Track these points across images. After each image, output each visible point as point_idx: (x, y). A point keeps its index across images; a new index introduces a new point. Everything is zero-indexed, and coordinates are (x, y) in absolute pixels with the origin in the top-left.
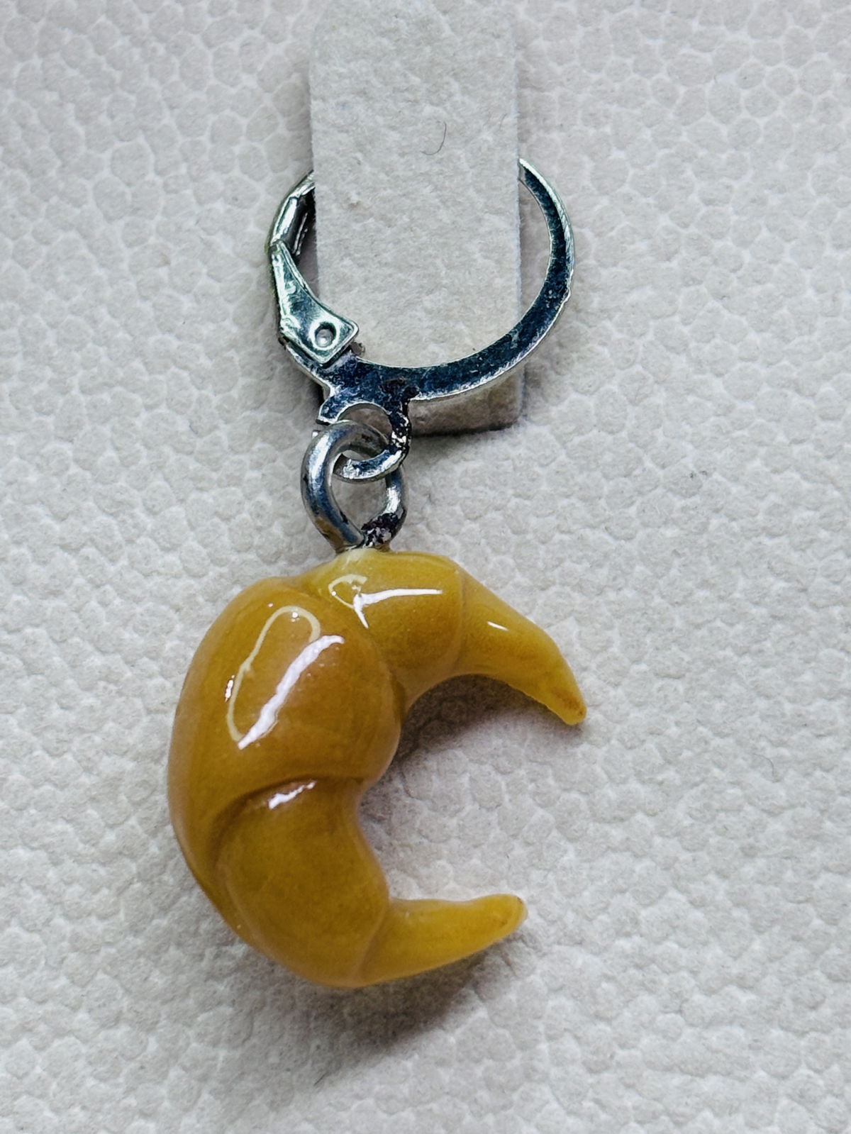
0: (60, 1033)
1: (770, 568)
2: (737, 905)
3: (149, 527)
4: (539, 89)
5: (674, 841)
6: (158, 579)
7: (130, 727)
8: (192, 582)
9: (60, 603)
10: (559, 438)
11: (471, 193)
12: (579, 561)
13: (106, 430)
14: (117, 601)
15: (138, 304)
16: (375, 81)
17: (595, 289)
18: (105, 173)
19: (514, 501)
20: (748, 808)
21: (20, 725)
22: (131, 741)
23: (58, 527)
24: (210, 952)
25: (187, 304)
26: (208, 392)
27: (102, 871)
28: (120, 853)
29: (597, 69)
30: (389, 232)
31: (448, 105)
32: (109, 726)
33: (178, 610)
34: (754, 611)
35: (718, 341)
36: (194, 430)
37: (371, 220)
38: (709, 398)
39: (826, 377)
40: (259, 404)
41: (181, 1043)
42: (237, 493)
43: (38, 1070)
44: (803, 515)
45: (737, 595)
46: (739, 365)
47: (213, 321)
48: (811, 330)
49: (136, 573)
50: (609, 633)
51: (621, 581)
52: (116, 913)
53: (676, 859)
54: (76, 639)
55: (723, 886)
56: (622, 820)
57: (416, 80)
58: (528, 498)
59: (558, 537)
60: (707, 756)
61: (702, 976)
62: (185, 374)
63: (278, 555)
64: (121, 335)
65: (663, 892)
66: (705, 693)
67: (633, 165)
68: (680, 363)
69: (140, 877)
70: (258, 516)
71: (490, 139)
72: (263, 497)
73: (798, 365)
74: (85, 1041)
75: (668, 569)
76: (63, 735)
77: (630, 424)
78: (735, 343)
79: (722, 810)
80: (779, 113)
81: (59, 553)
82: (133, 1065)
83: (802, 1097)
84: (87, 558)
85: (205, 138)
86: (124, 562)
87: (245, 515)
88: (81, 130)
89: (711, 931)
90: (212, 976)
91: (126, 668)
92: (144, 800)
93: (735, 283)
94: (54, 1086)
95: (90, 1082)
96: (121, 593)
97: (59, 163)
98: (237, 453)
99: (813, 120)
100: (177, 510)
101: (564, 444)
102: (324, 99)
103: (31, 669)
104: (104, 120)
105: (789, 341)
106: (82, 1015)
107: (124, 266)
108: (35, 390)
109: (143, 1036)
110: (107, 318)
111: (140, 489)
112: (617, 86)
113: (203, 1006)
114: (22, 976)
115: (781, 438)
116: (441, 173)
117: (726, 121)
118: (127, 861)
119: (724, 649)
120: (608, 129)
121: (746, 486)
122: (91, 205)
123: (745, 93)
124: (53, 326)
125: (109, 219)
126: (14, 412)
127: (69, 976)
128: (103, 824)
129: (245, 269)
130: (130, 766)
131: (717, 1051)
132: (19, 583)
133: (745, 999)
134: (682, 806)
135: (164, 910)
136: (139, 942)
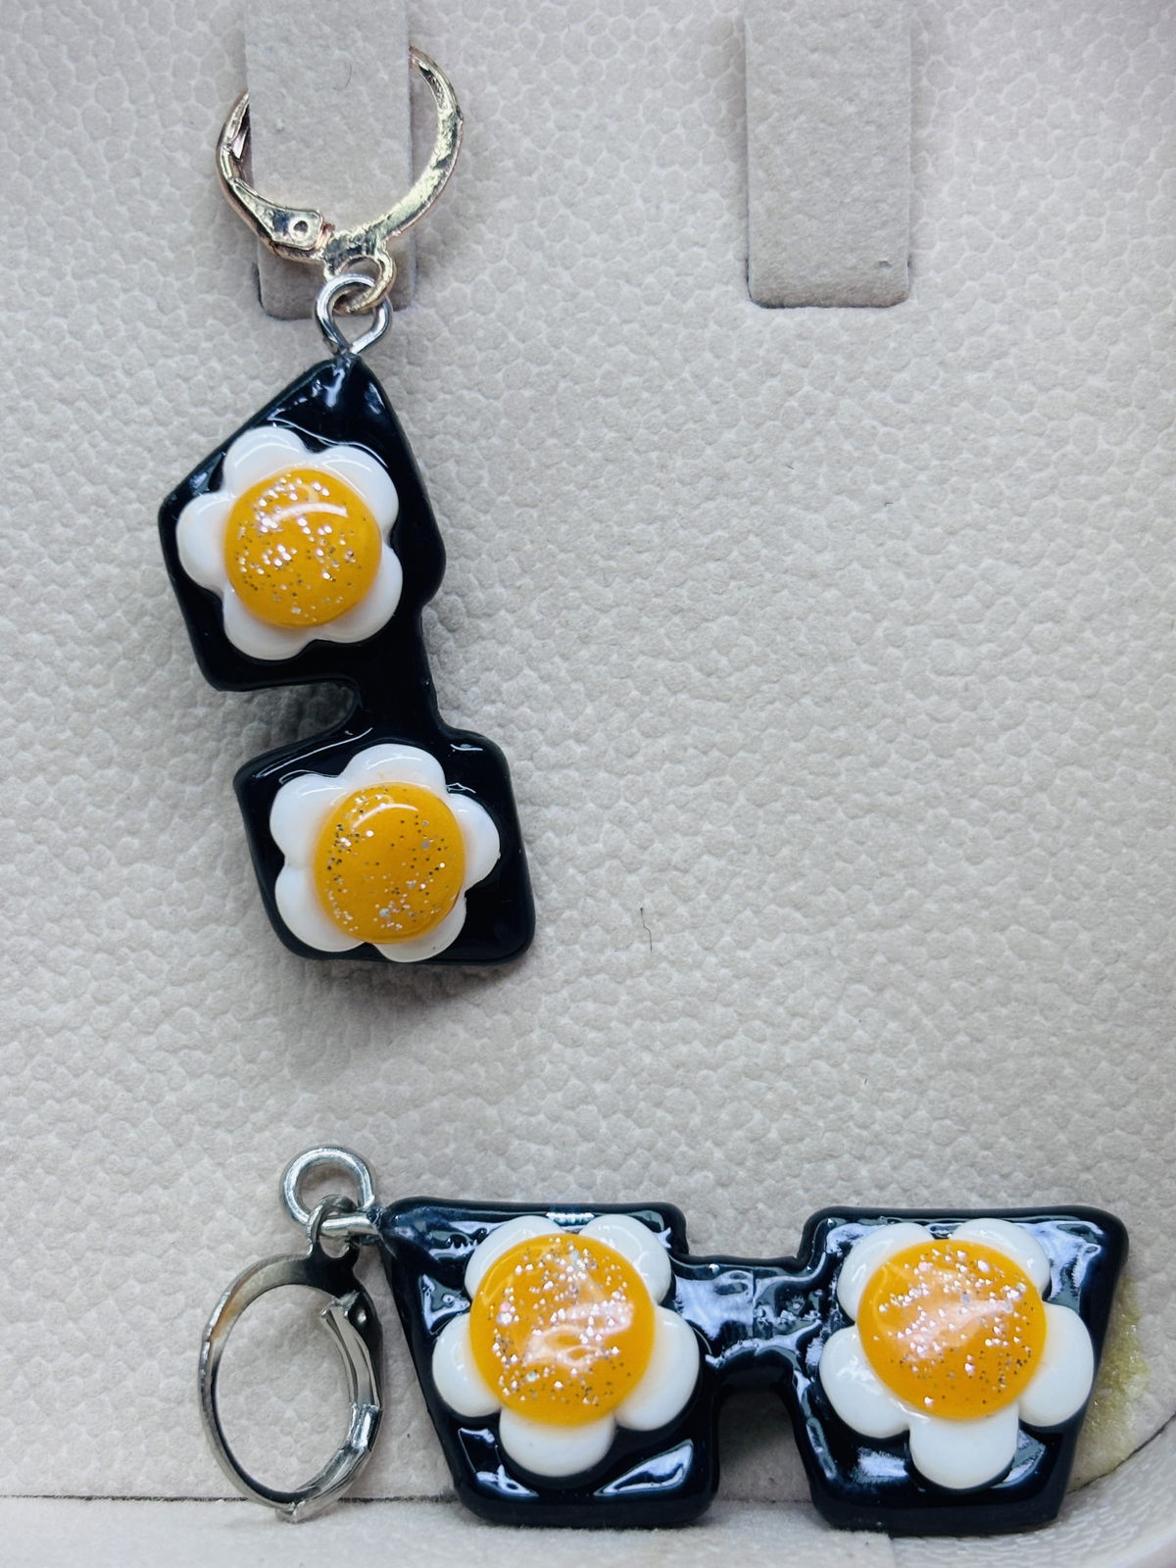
0: (66, 772)
1: (604, 421)
2: (575, 680)
3: (127, 385)
4: (431, 35)
5: (529, 632)
7: (115, 541)
8: (161, 429)
9: (61, 444)
10: (443, 318)
11: (371, 120)
12: (458, 415)
13: (93, 308)
14: (104, 444)
15: (118, 207)
16: (295, 30)
17: (472, 198)
18: (91, 102)
19: (408, 367)
20: (584, 607)
21: (32, 540)
22: (116, 551)
23: (57, 385)
24: (178, 712)
25: (154, 207)
27: (96, 650)
29: (476, 19)
30: (307, 152)
31: (353, 50)
32: (99, 540)
33: (150, 451)
34: (592, 455)
35: (567, 240)
36: (161, 309)
37: (293, 143)
38: (559, 287)
39: (650, 271)
40: (211, 289)
41: (157, 780)
42: (195, 360)
43: (51, 799)
44: (629, 380)
45: (579, 443)
46: (583, 260)
48: (639, 232)
49: (117, 422)
50: (481, 472)
51: (490, 431)
52: (106, 683)
53: (530, 646)
54: (73, 473)
55: (566, 665)
56: (489, 616)
57: (327, 29)
58: (419, 365)
59: (442, 396)
60: (554, 567)
61: (548, 733)
62: (153, 264)
63: (226, 408)
64: (104, 232)
65: (520, 670)
66: (553, 519)
67: (504, 98)
68: (537, 258)
69: (125, 655)
70: (211, 378)
71: (386, 77)
72: (215, 364)
73: (628, 260)
74: (85, 779)
75: (526, 421)
76: (65, 547)
77: (498, 306)
78: (580, 242)
79: (566, 608)
80: (618, 55)
81: (59, 405)
82: (121, 796)
83: (620, 822)
84: (80, 409)
85: (168, 73)
86: (108, 413)
87: (200, 377)
88: (72, 66)
89: (555, 699)
90: (182, 730)
91: (111, 495)
92: (127, 597)
93: (581, 194)
94: (63, 812)
95: (90, 809)
96: (107, 438)
97: (55, 93)
98: (194, 327)
99: (644, 62)
100: (148, 372)
101: (446, 323)
102: (255, 45)
103: (38, 495)
104: (90, 58)
105: (620, 241)
106: (83, 759)
107: (106, 177)
108: (38, 276)
109: (129, 775)
110: (93, 219)
111: (119, 356)
112: (492, 33)
113: (174, 753)
114: (37, 729)
115: (614, 319)
116: (348, 104)
117: (576, 63)
118: (115, 643)
119: (567, 484)
120: (484, 69)
121: (587, 357)
122: (80, 127)
123: (592, 40)
124: (51, 225)
125: (95, 139)
126: (20, 292)
127: (73, 729)
129: (199, 180)
130: (114, 570)
131: (558, 788)
132: (28, 428)
133: (579, 750)
134: (535, 604)
135: (143, 681)
136: (125, 704)
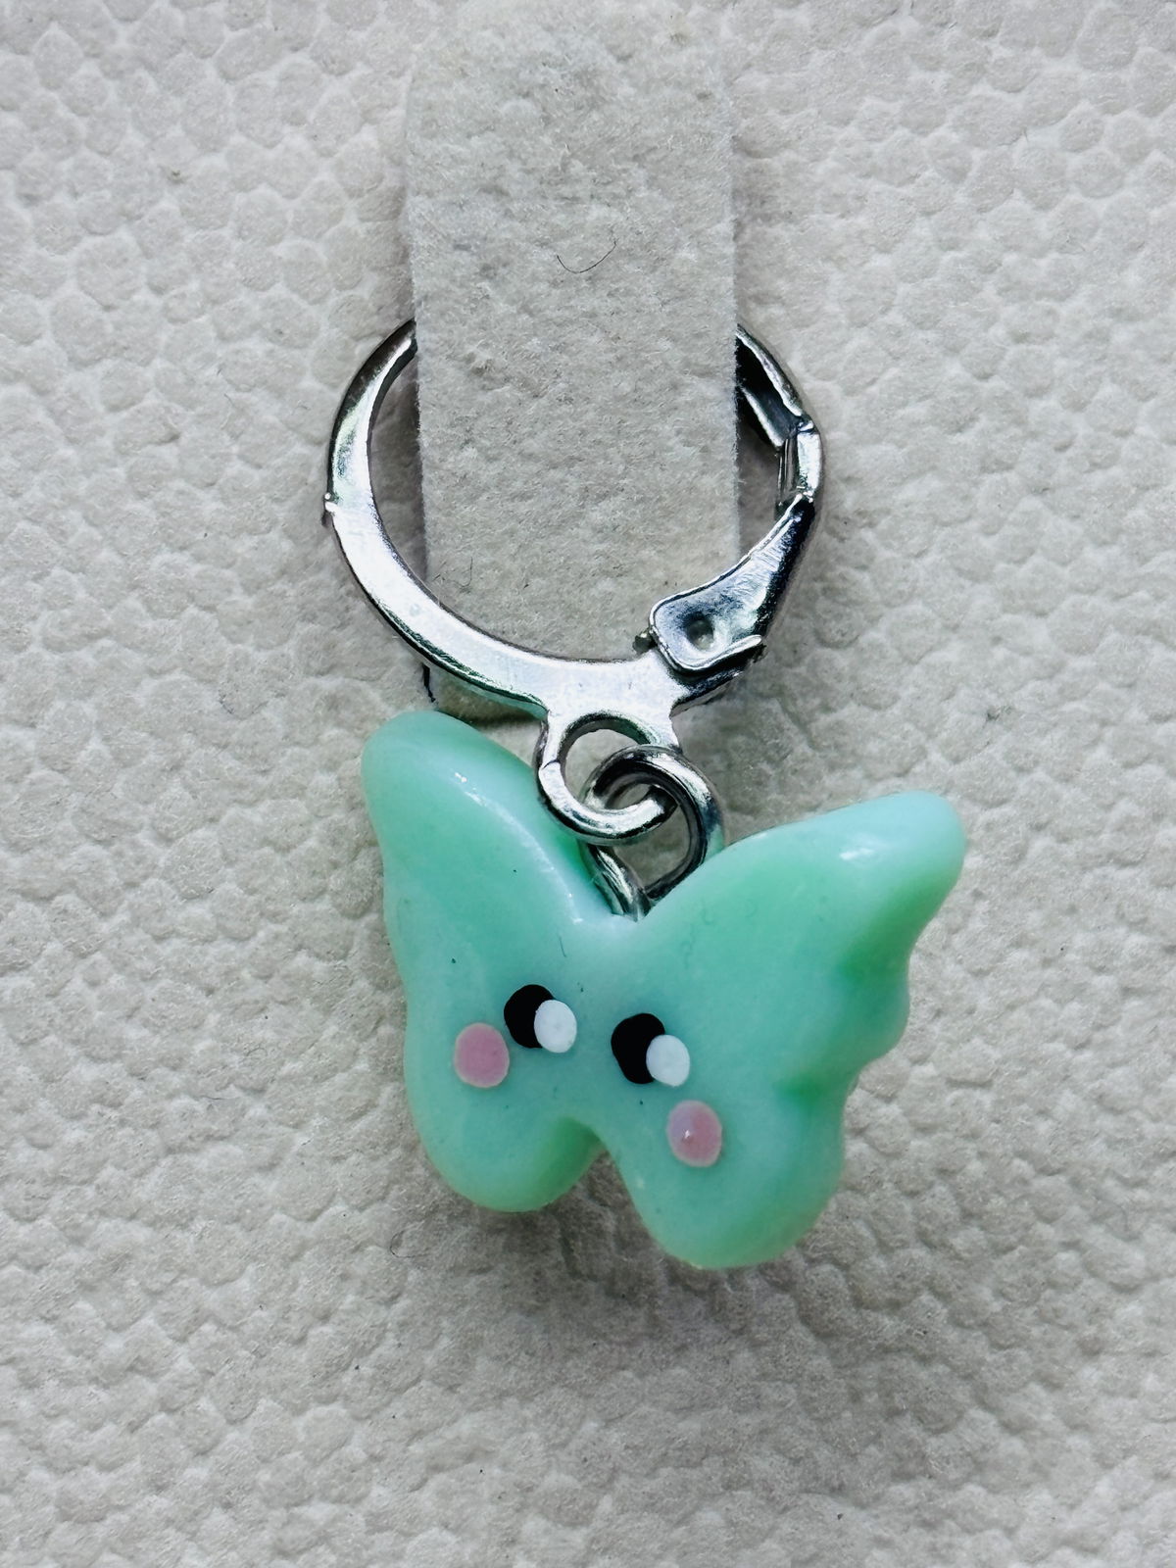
6: (176, 943)
26: (247, 648)
28: (131, 1369)
47: (252, 532)
128: (103, 1324)
